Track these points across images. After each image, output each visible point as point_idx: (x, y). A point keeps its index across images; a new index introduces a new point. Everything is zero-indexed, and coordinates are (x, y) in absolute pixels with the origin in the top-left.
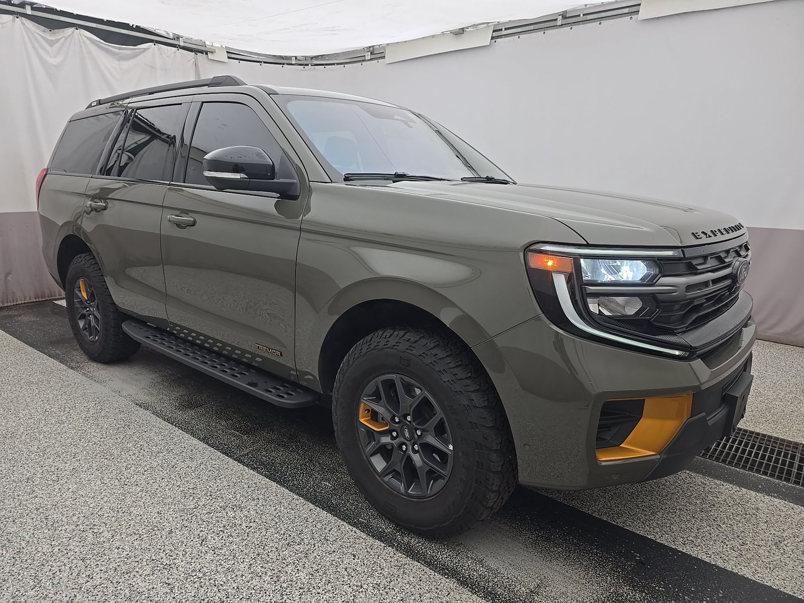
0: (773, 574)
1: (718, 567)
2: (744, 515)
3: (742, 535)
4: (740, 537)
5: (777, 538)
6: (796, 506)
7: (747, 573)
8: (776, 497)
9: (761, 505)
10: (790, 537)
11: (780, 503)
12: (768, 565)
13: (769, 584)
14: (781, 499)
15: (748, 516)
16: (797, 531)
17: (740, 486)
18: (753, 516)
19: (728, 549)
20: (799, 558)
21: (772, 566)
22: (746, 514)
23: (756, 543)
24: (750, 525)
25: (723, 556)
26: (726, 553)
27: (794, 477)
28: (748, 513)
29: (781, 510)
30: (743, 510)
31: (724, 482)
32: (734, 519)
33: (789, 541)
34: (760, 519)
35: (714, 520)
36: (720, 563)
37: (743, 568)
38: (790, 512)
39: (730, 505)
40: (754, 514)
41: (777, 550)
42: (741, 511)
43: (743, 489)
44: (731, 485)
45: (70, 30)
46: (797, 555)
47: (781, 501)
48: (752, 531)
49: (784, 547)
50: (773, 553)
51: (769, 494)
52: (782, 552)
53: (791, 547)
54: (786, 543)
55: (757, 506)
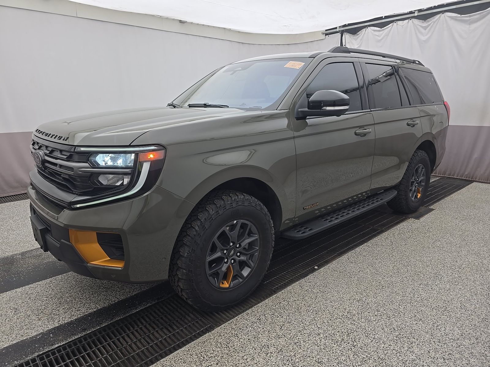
0: (9, 297)
1: (31, 284)
2: (42, 311)
3: (34, 302)
4: (34, 300)
5: (18, 312)
6: (21, 339)
7: (19, 290)
8: (37, 335)
9: (40, 323)
10: (12, 318)
11: (31, 333)
12: (13, 298)
13: (8, 292)
14: (32, 337)
15: (40, 312)
16: (11, 324)
17: (61, 325)
18: (38, 314)
19: (34, 292)
20: (2, 311)
21: (11, 299)
22: (42, 312)
23: (25, 303)
24: (35, 308)
25: (33, 288)
26: (33, 290)
27: (38, 363)
28: (42, 313)
29: (27, 329)
30: (45, 313)
31: (71, 321)
32: (45, 305)
33: (12, 315)
34: (33, 315)
35: (52, 298)
36: (32, 285)
37: (22, 290)
38: (21, 332)
39: (54, 311)
40: (38, 315)
41: (14, 307)
42: (45, 312)
43: (58, 325)
44: (66, 322)
45: (438, 16)
46: (3, 312)
47: (32, 335)
48: (32, 306)
49: (12, 311)
50: (14, 304)
51: (42, 334)
52: (11, 308)
53: (9, 313)
54: (13, 313)
55: (41, 321)
